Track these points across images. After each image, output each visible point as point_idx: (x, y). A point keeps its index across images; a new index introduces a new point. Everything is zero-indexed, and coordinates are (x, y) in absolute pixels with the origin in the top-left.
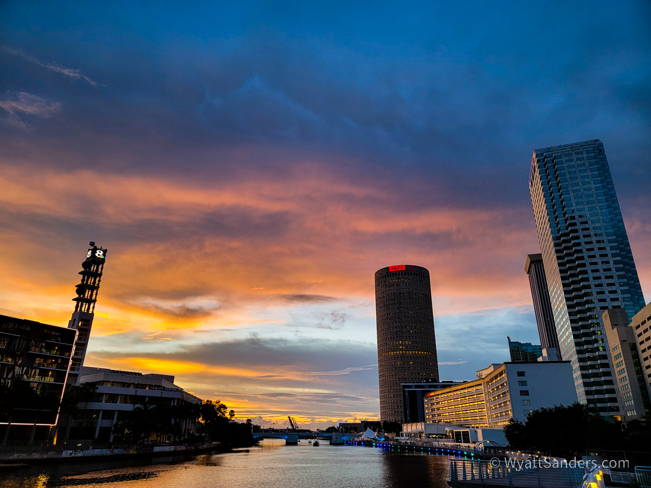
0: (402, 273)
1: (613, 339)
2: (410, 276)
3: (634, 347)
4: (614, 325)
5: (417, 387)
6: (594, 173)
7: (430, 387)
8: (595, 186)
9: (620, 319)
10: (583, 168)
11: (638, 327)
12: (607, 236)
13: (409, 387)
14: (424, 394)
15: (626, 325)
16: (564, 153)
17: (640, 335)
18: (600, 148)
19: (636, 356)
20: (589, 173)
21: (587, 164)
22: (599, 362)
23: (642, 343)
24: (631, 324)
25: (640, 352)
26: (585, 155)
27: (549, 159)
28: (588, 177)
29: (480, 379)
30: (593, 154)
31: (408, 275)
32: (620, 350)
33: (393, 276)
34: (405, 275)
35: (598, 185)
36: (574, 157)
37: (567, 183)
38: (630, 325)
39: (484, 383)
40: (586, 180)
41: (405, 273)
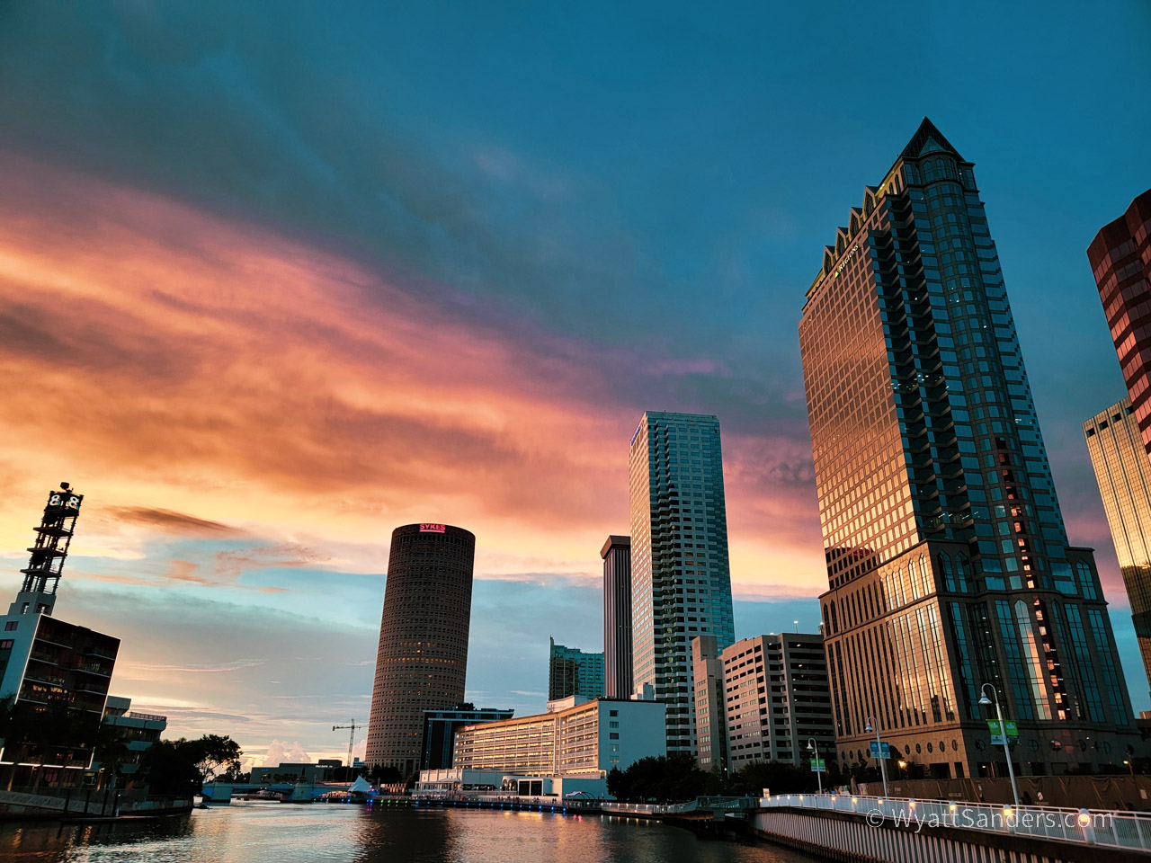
0: (439, 537)
1: (700, 671)
2: (450, 543)
3: (720, 684)
4: (704, 656)
5: (445, 715)
6: (705, 459)
7: (464, 716)
8: (705, 476)
9: (710, 651)
10: (696, 450)
11: (727, 662)
12: (709, 540)
13: (434, 715)
14: (458, 727)
15: (715, 657)
16: (680, 426)
17: (728, 671)
18: (716, 428)
19: (720, 695)
20: (700, 458)
21: (701, 447)
22: (678, 695)
23: (729, 680)
24: (721, 657)
25: (725, 691)
26: (700, 435)
27: (661, 429)
28: (699, 462)
29: (551, 713)
30: (709, 436)
31: (447, 541)
32: (706, 686)
33: (425, 539)
34: (443, 540)
35: (709, 476)
36: (689, 434)
37: (676, 466)
38: (719, 658)
39: (558, 719)
40: (697, 466)
41: (443, 537)
